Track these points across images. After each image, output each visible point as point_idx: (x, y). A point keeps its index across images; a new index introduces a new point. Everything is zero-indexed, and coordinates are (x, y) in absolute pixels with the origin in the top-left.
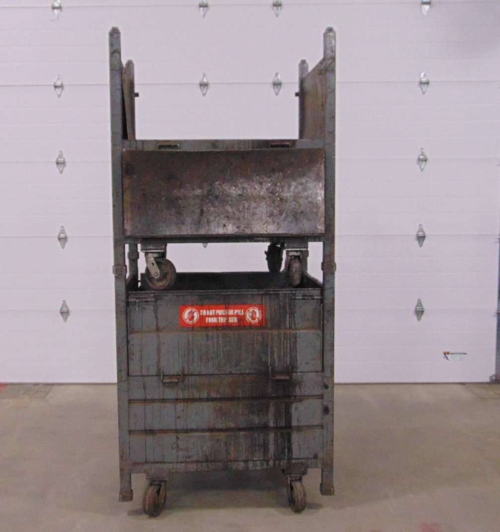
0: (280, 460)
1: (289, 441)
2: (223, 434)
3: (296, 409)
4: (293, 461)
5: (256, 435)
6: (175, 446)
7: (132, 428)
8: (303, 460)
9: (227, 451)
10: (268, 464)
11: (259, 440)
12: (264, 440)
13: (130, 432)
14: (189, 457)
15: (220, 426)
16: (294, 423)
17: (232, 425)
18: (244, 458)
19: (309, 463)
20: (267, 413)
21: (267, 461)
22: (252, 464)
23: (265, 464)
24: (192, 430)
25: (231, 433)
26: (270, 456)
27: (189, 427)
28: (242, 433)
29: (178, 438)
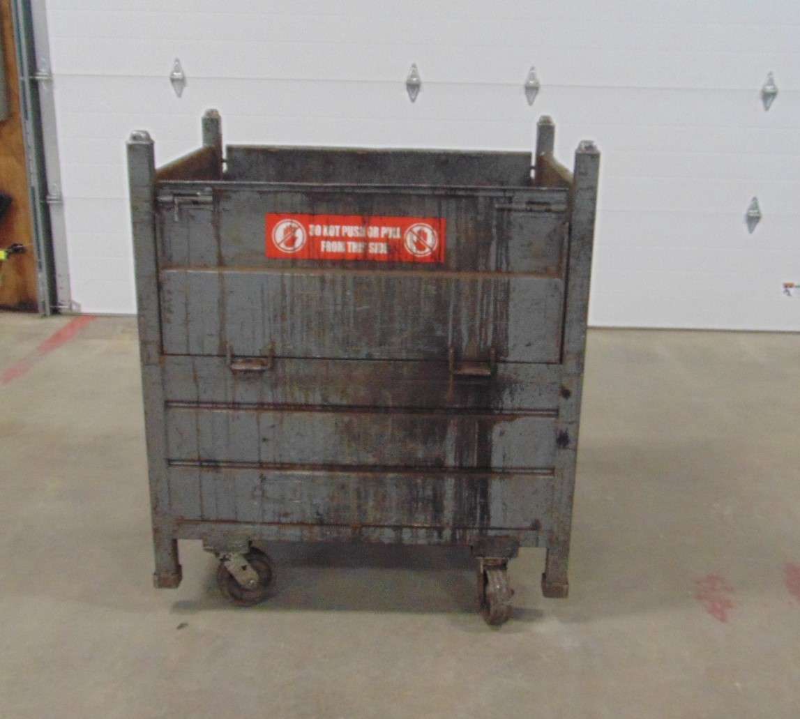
0: (465, 528)
1: (485, 494)
2: (353, 475)
3: (502, 434)
4: (491, 533)
5: (419, 481)
6: (258, 493)
7: (175, 455)
8: (510, 533)
9: (359, 507)
10: (440, 536)
11: (424, 488)
12: (434, 489)
13: (170, 462)
14: (286, 515)
15: (347, 461)
16: (496, 461)
17: (370, 460)
18: (393, 521)
19: (522, 537)
20: (443, 438)
21: (440, 531)
22: (410, 535)
23: (436, 534)
24: (292, 466)
25: (369, 475)
26: (445, 520)
27: (286, 460)
28: (391, 475)
29: (263, 479)
